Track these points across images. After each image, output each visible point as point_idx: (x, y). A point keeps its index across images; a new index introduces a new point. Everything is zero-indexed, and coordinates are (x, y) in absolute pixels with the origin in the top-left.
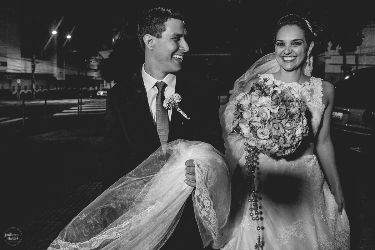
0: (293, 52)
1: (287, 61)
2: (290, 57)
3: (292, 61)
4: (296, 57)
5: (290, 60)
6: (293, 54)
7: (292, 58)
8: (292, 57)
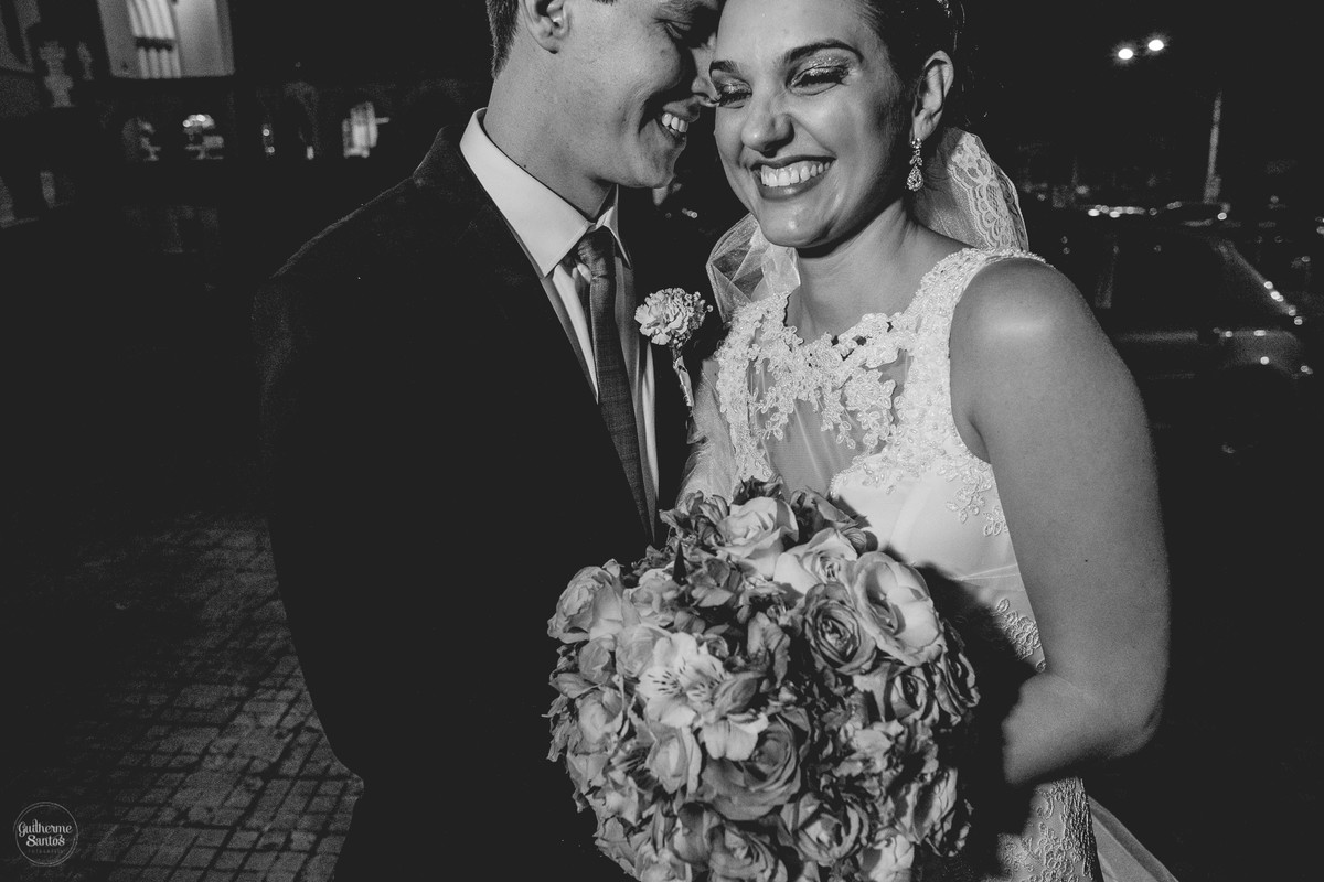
0: (798, 131)
1: (780, 194)
2: (787, 163)
3: (804, 188)
4: (827, 160)
5: (792, 185)
6: (801, 146)
7: (803, 171)
8: (804, 163)
